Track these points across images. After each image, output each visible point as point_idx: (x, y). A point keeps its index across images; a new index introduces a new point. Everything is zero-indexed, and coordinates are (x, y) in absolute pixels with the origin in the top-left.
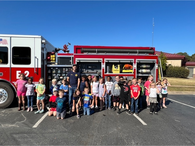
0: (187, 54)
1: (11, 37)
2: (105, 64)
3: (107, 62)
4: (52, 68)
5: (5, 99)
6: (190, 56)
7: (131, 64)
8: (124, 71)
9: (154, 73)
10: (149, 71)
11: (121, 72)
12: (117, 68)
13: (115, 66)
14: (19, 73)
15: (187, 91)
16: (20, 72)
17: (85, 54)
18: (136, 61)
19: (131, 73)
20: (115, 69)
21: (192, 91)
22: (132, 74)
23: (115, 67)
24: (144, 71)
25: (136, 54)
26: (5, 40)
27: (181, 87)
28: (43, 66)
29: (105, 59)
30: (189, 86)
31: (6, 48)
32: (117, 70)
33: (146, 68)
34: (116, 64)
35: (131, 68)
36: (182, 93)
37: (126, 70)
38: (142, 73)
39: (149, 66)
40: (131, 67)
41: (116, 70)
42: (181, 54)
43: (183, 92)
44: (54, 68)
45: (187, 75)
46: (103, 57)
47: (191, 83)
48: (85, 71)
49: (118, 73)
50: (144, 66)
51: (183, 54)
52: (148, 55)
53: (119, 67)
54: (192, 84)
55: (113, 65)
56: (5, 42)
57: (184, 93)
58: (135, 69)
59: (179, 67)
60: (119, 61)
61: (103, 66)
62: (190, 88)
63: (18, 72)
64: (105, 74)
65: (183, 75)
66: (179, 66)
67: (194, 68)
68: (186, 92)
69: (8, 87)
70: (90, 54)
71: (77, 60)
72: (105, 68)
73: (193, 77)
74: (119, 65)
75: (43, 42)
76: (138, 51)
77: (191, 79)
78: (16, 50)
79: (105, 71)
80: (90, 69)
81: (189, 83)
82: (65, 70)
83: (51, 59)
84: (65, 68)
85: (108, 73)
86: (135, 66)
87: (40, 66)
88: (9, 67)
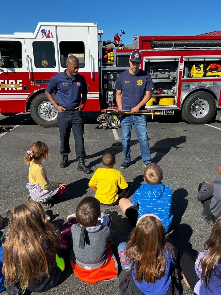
1: (57, 26)
2: (183, 64)
3: (187, 60)
4: (108, 73)
5: (55, 115)
8: (208, 74)
11: (204, 76)
12: (200, 69)
13: (196, 66)
17: (157, 49)
19: (218, 76)
20: (197, 71)
22: (220, 78)
23: (197, 69)
26: (50, 32)
28: (99, 69)
29: (184, 57)
31: (51, 44)
32: (200, 72)
34: (198, 64)
35: (219, 69)
37: (212, 72)
40: (218, 67)
41: (198, 73)
44: (112, 71)
48: (153, 75)
49: (200, 77)
53: (202, 69)
55: (194, 65)
56: (50, 35)
60: (204, 58)
61: (181, 67)
64: (182, 79)
70: (163, 49)
71: (145, 59)
72: (182, 70)
74: (202, 65)
75: (99, 33)
79: (182, 75)
80: (160, 71)
83: (109, 58)
85: (185, 78)
87: (97, 70)
88: (57, 71)
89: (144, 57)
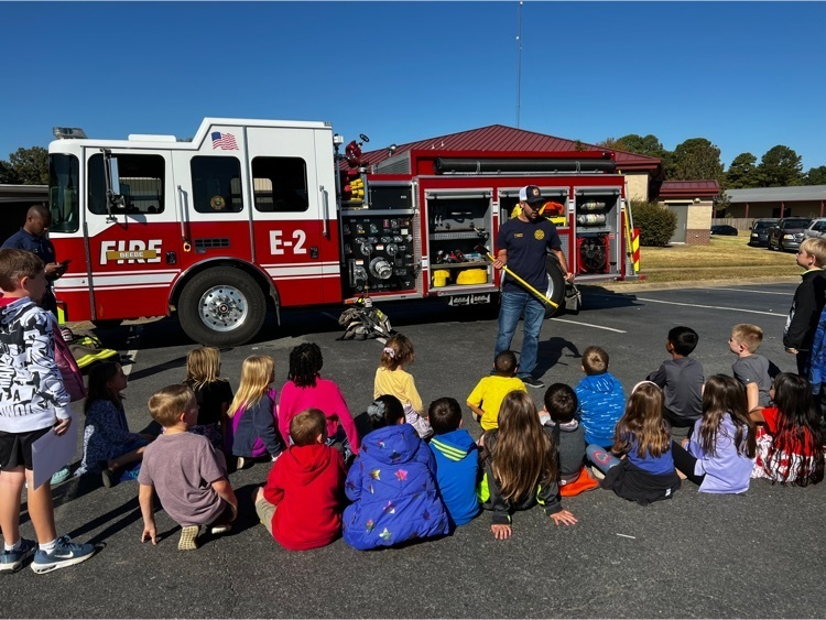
0: (656, 141)
1: (247, 126)
2: (498, 202)
3: (506, 196)
4: (352, 221)
5: (241, 317)
6: (668, 153)
7: (562, 200)
9: (614, 224)
10: (601, 217)
14: (278, 238)
15: (679, 279)
16: (280, 233)
17: (447, 175)
18: (575, 192)
19: (562, 224)
21: (691, 278)
22: (565, 227)
24: (591, 218)
25: (574, 173)
26: (230, 138)
27: (659, 272)
29: (499, 189)
30: (683, 269)
31: (234, 162)
33: (595, 211)
35: (560, 212)
36: (667, 286)
38: (586, 225)
39: (603, 204)
40: (560, 208)
42: (636, 144)
43: (668, 283)
44: (360, 218)
45: (669, 234)
46: (495, 183)
47: (684, 259)
48: (441, 225)
50: (592, 205)
51: (641, 141)
52: (601, 173)
54: (688, 264)
56: (230, 144)
57: (671, 286)
58: (571, 215)
59: (643, 204)
61: (495, 208)
62: (684, 272)
63: (273, 234)
65: (655, 234)
66: (643, 200)
67: (690, 207)
68: (677, 282)
69: (247, 280)
70: (460, 174)
71: (428, 193)
72: (498, 215)
73: (685, 241)
75: (334, 142)
76: (578, 163)
77: (682, 246)
78: (262, 166)
80: (455, 218)
81: (679, 260)
82: (390, 224)
83: (354, 192)
84: (390, 217)
86: (571, 206)
87: (333, 216)
88: (247, 219)
89: (426, 190)
